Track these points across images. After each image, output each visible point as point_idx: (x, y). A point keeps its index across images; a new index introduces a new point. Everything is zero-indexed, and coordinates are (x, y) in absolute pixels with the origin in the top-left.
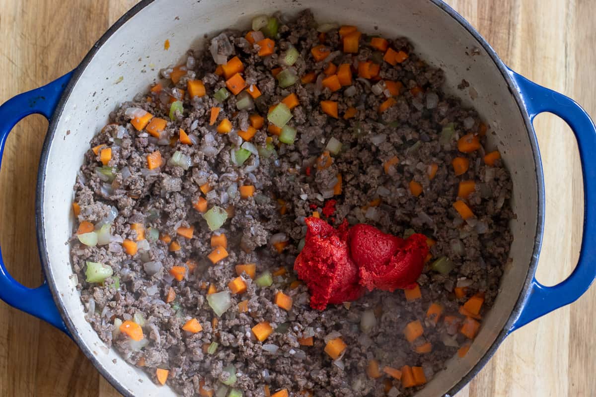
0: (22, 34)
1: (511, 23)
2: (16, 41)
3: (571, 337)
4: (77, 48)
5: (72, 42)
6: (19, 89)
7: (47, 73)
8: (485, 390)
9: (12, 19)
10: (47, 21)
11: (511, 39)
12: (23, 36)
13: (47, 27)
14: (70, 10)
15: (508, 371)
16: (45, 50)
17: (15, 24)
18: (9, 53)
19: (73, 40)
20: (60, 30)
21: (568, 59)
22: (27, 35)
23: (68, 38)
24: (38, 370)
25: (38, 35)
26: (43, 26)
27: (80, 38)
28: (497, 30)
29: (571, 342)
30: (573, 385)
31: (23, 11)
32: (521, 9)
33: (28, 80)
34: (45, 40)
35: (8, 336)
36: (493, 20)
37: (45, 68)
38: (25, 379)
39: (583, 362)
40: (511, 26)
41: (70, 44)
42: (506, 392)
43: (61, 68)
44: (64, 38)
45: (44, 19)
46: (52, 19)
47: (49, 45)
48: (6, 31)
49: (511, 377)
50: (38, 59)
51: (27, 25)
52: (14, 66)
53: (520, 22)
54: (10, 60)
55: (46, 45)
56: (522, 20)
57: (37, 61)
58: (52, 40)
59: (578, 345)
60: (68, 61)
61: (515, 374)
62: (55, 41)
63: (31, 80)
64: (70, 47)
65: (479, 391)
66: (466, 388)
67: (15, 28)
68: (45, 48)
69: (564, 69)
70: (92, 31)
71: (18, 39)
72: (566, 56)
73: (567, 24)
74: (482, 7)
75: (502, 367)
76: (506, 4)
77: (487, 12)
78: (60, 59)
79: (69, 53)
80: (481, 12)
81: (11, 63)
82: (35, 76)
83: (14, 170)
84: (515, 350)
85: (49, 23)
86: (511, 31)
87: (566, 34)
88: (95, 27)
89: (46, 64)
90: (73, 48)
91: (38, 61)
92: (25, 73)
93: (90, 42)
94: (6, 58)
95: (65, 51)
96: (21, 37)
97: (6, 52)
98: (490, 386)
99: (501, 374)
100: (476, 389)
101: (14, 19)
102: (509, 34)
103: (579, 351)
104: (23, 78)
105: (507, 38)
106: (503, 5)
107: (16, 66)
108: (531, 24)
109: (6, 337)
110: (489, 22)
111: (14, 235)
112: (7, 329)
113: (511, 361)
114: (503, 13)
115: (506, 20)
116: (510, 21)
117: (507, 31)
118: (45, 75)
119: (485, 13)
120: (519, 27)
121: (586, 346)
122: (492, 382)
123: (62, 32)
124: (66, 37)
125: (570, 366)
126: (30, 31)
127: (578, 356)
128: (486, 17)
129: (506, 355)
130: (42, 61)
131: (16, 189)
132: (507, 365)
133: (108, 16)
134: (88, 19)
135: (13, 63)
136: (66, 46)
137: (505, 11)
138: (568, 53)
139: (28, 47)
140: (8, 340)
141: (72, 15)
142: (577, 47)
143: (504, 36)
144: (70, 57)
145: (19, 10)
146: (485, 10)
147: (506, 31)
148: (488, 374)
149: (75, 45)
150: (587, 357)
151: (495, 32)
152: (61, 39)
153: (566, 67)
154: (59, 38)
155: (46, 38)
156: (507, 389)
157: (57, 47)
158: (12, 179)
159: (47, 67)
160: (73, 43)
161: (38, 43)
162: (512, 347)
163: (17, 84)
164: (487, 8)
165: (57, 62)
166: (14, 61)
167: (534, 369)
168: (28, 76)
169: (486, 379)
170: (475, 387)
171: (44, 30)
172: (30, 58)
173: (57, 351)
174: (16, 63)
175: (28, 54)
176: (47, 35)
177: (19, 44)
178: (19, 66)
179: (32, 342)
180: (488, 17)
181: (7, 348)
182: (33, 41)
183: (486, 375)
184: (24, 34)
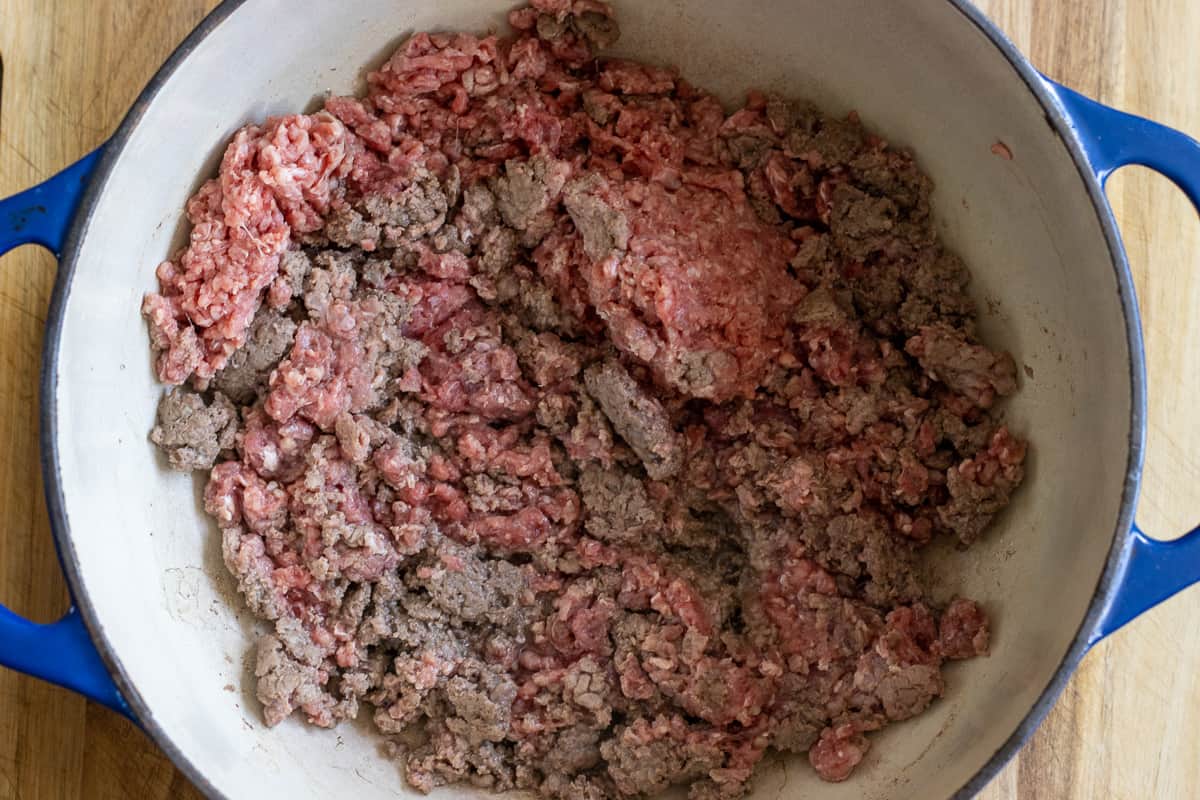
0: (51, 102)
1: (1103, 84)
2: (36, 115)
9: (29, 69)
10: (105, 77)
12: (52, 105)
13: (105, 89)
14: (156, 51)
17: (35, 79)
18: (22, 143)
22: (61, 106)
25: (85, 107)
26: (95, 85)
31: (53, 52)
32: (1123, 51)
34: (100, 117)
35: (18, 754)
40: (1103, 90)
45: (99, 70)
46: (115, 70)
48: (17, 96)
51: (62, 82)
52: (32, 170)
53: (1122, 81)
54: (23, 156)
56: (1127, 76)
67: (34, 90)
68: (101, 131)
71: (43, 112)
74: (1040, 49)
76: (1091, 43)
77: (1051, 60)
80: (1039, 59)
81: (27, 165)
84: (1114, 787)
85: (109, 81)
94: (15, 153)
96: (48, 108)
97: (15, 143)
101: (34, 71)
106: (1085, 45)
107: (36, 169)
108: (1146, 86)
109: (12, 756)
111: (32, 536)
112: (16, 737)
114: (1085, 62)
115: (1092, 74)
116: (1100, 79)
119: (1047, 63)
126: (68, 96)
135: (30, 164)
137: (1091, 58)
139: (63, 130)
140: (17, 762)
145: (44, 51)
146: (1047, 55)
155: (103, 110)
161: (85, 122)
162: (1109, 780)
164: (1052, 51)
166: (33, 161)
171: (98, 94)
172: (68, 153)
173: (124, 788)
174: (38, 166)
175: (64, 145)
176: (103, 104)
177: (44, 123)
178: (44, 171)
179: (68, 769)
180: (1053, 69)
181: (15, 782)
182: (75, 118)
184: (55, 101)
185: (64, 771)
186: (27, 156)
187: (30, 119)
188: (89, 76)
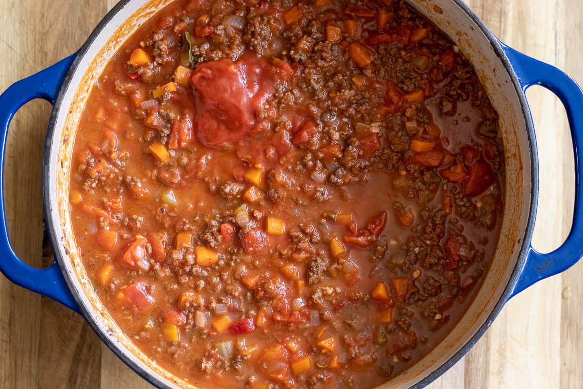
0: (21, 20)
1: (503, 12)
2: (14, 26)
3: (562, 317)
4: (76, 34)
5: (70, 28)
6: (18, 75)
7: (46, 60)
8: (479, 370)
9: (10, 5)
10: (46, 9)
11: (502, 27)
12: (22, 22)
13: (46, 14)
15: (502, 352)
16: (44, 35)
17: (13, 10)
18: (8, 39)
19: (71, 26)
20: (58, 16)
21: (558, 46)
22: (26, 21)
23: (67, 24)
24: (40, 354)
25: (37, 22)
26: (41, 12)
27: (80, 23)
28: (489, 18)
29: (562, 324)
30: (565, 364)
33: (27, 66)
34: (43, 26)
35: (10, 320)
36: (485, 8)
37: (43, 54)
38: (27, 364)
39: (575, 343)
40: (503, 14)
41: (69, 30)
42: (500, 372)
43: (60, 54)
44: (63, 25)
45: (43, 6)
46: (50, 5)
47: (47, 32)
48: (5, 18)
49: (505, 357)
50: (37, 44)
51: (26, 11)
52: (13, 52)
53: (511, 10)
54: (9, 46)
55: (45, 32)
56: (513, 8)
57: (36, 47)
58: (51, 26)
59: (570, 325)
60: (67, 47)
61: (509, 355)
62: (53, 27)
63: (30, 66)
64: (68, 34)
65: (474, 371)
66: (461, 364)
67: (13, 14)
68: (44, 34)
69: (554, 56)
70: (90, 17)
71: (17, 25)
72: (556, 43)
73: (557, 12)
75: (496, 347)
78: (59, 45)
79: (68, 40)
81: (10, 49)
82: (35, 62)
83: (14, 156)
84: (508, 331)
85: (48, 10)
86: (503, 19)
87: (556, 23)
88: (94, 13)
89: (45, 50)
90: (72, 34)
91: (38, 47)
92: (24, 59)
93: (89, 28)
94: (5, 44)
95: (64, 37)
96: (20, 23)
97: (5, 39)
98: (485, 366)
99: (494, 354)
100: (471, 369)
101: (13, 5)
102: (501, 22)
103: (570, 331)
104: (22, 64)
105: (499, 26)
107: (15, 52)
108: (522, 12)
109: (7, 321)
111: (15, 220)
112: (9, 313)
113: (504, 342)
115: (498, 8)
116: (501, 9)
117: (499, 19)
118: (44, 61)
120: (510, 15)
121: (577, 327)
122: (487, 363)
123: (61, 18)
124: (65, 23)
125: (562, 346)
126: (29, 18)
127: (569, 339)
128: (478, 5)
129: (500, 336)
130: (41, 48)
131: (16, 174)
132: (500, 346)
133: (107, 3)
134: (87, 6)
135: (12, 49)
136: (65, 32)
138: (558, 41)
139: (27, 33)
140: (10, 324)
142: (567, 34)
143: (496, 24)
144: (69, 43)
147: (497, 19)
148: (483, 355)
149: (73, 32)
150: (578, 337)
151: (487, 20)
152: (59, 25)
153: (556, 54)
154: (57, 24)
155: (45, 24)
156: (501, 369)
157: (56, 33)
158: (12, 164)
159: (46, 54)
160: (72, 30)
161: (37, 30)
162: (506, 328)
163: (16, 70)
165: (56, 48)
166: (13, 47)
167: (527, 349)
168: (27, 62)
169: (481, 359)
170: (470, 368)
171: (43, 16)
172: (29, 43)
173: (60, 336)
174: (15, 49)
175: (27, 40)
176: (45, 21)
177: (18, 30)
178: (18, 52)
179: (34, 326)
180: (480, 5)
181: (8, 332)
182: (32, 28)
183: (481, 356)
184: (23, 20)
185: (32, 328)
186: (10, 45)
187: (11, 28)
188: (38, 9)
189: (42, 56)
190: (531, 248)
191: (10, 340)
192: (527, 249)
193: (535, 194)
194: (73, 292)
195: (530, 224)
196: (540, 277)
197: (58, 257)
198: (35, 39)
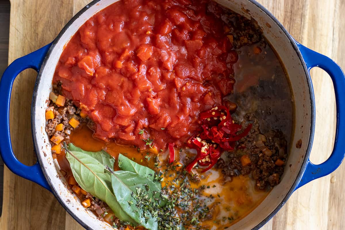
0: (24, 14)
1: (303, 14)
2: (20, 18)
3: (330, 194)
4: (55, 23)
5: (52, 20)
6: (21, 46)
7: (37, 37)
8: (281, 223)
9: (17, 5)
10: (38, 8)
11: (302, 24)
12: (24, 15)
13: (38, 11)
14: (51, 1)
15: (294, 212)
16: (36, 24)
17: (19, 8)
18: (16, 25)
19: (52, 18)
20: (45, 12)
21: (334, 36)
22: (26, 15)
23: (50, 17)
24: (32, 205)
25: (33, 16)
26: (35, 10)
27: (57, 17)
28: (295, 19)
29: (330, 197)
30: (330, 220)
31: (24, 1)
32: (309, 6)
33: (27, 41)
35: (15, 186)
36: (293, 12)
37: (36, 34)
38: (24, 211)
39: (337, 208)
40: (303, 16)
41: (51, 20)
42: (293, 224)
43: (45, 34)
44: (47, 17)
45: (36, 6)
46: (41, 5)
47: (39, 21)
48: (14, 12)
49: (296, 215)
50: (32, 29)
51: (26, 9)
52: (18, 33)
53: (308, 14)
54: (16, 29)
55: (37, 21)
56: (309, 13)
57: (32, 30)
58: (40, 18)
59: (334, 198)
60: (49, 31)
61: (298, 214)
62: (42, 19)
63: (28, 41)
64: (51, 23)
65: (278, 223)
66: (271, 221)
67: (19, 11)
68: (37, 22)
70: (63, 13)
71: (21, 17)
72: (333, 34)
73: (335, 16)
74: (287, 5)
75: (292, 209)
76: (300, 4)
77: (289, 8)
78: (45, 29)
79: (50, 26)
80: (286, 8)
81: (17, 31)
82: (31, 39)
83: (18, 93)
84: (299, 200)
85: (39, 8)
86: (303, 19)
87: (334, 22)
88: (65, 11)
89: (37, 32)
90: (53, 23)
91: (33, 30)
92: (25, 37)
93: (62, 20)
94: (14, 28)
95: (48, 25)
96: (23, 16)
97: (14, 25)
98: (284, 220)
99: (290, 213)
100: (276, 222)
101: (19, 6)
102: (301, 21)
103: (335, 202)
104: (24, 40)
105: (300, 23)
106: (299, 4)
107: (20, 33)
108: (314, 16)
109: (13, 187)
110: (290, 14)
111: (18, 130)
112: (14, 183)
113: (296, 207)
114: (298, 9)
115: (300, 12)
118: (36, 38)
119: (288, 9)
120: (307, 17)
121: (338, 199)
122: (286, 218)
123: (46, 14)
124: (49, 16)
125: (329, 210)
126: (28, 13)
127: (334, 205)
128: (289, 11)
129: (294, 203)
130: (35, 30)
131: (19, 103)
132: (294, 208)
133: (73, 5)
134: (62, 7)
135: (18, 31)
136: (48, 22)
137: (300, 8)
138: (335, 33)
139: (27, 22)
140: (15, 189)
141: (52, 4)
142: (340, 29)
143: (299, 22)
144: (51, 28)
146: (288, 7)
147: (300, 19)
148: (283, 214)
149: (54, 21)
150: (339, 205)
151: (293, 20)
152: (46, 18)
153: (333, 41)
154: (44, 17)
155: (37, 17)
156: (294, 222)
157: (44, 22)
158: (17, 98)
159: (37, 34)
160: (53, 21)
161: (32, 20)
162: (297, 198)
163: (20, 44)
164: (290, 6)
165: (43, 31)
166: (19, 30)
167: (309, 211)
168: (27, 39)
169: (282, 216)
170: (276, 221)
171: (36, 12)
172: (28, 28)
173: (43, 196)
174: (20, 31)
175: (27, 26)
176: (37, 15)
177: (21, 20)
178: (21, 33)
179: (28, 190)
180: (290, 11)
181: (14, 194)
182: (30, 19)
183: (282, 214)
184: (25, 14)
185: (27, 191)
186: (17, 29)
187: (18, 18)
188: (34, 8)
189: (35, 35)
190: (309, 161)
191: (15, 198)
192: (307, 162)
193: (312, 130)
194: (47, 180)
195: (309, 148)
196: (313, 178)
197: (39, 160)
198: (31, 25)
